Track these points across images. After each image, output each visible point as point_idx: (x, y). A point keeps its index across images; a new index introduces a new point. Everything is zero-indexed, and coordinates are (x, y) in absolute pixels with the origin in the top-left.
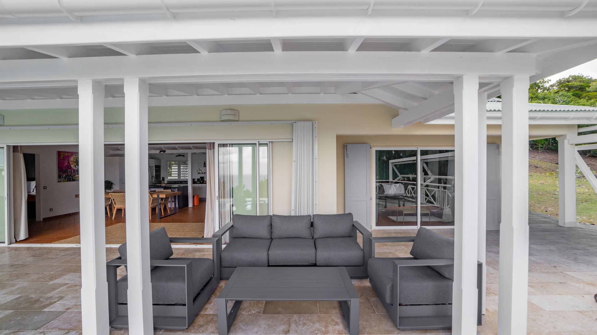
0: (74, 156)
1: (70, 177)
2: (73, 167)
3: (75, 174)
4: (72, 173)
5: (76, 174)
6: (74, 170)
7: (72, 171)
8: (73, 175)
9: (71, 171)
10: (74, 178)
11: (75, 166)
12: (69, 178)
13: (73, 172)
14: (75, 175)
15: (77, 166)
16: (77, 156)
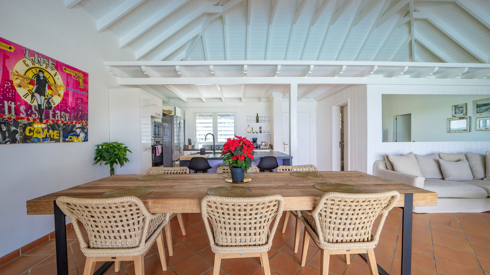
0: (29, 62)
1: (13, 128)
2: (26, 95)
3: (31, 118)
4: (22, 115)
5: (34, 120)
6: (29, 107)
7: (22, 108)
8: (26, 121)
9: (17, 111)
10: (27, 133)
11: (33, 96)
12: (9, 130)
13: (26, 111)
14: (30, 125)
15: (37, 95)
16: (37, 65)
